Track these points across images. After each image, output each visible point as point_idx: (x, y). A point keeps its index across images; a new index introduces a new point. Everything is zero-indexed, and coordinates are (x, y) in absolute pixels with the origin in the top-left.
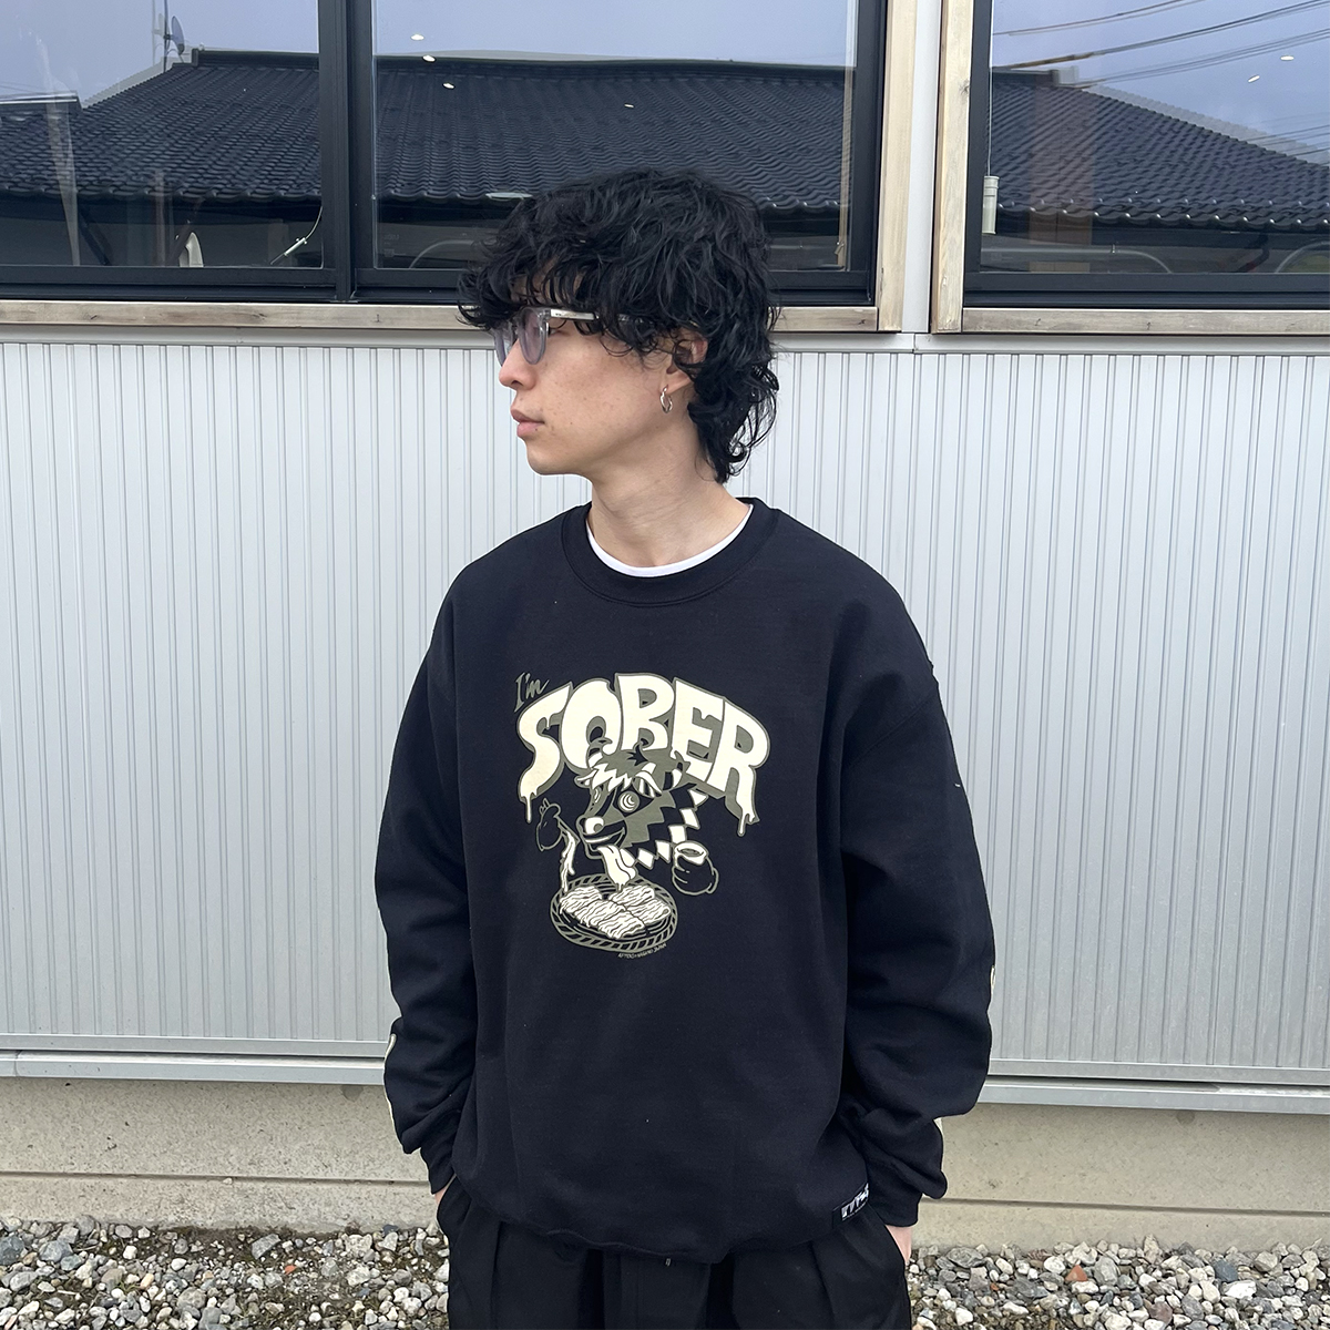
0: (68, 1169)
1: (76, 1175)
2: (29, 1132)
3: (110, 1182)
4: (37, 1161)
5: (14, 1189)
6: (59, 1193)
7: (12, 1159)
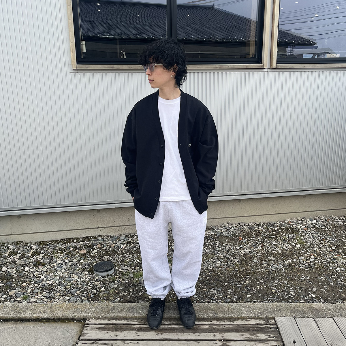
0: (121, 225)
1: (122, 226)
2: (114, 219)
3: (129, 226)
4: (116, 224)
5: (111, 229)
6: (120, 229)
7: (111, 224)
